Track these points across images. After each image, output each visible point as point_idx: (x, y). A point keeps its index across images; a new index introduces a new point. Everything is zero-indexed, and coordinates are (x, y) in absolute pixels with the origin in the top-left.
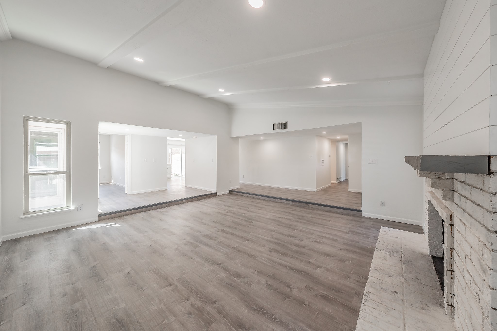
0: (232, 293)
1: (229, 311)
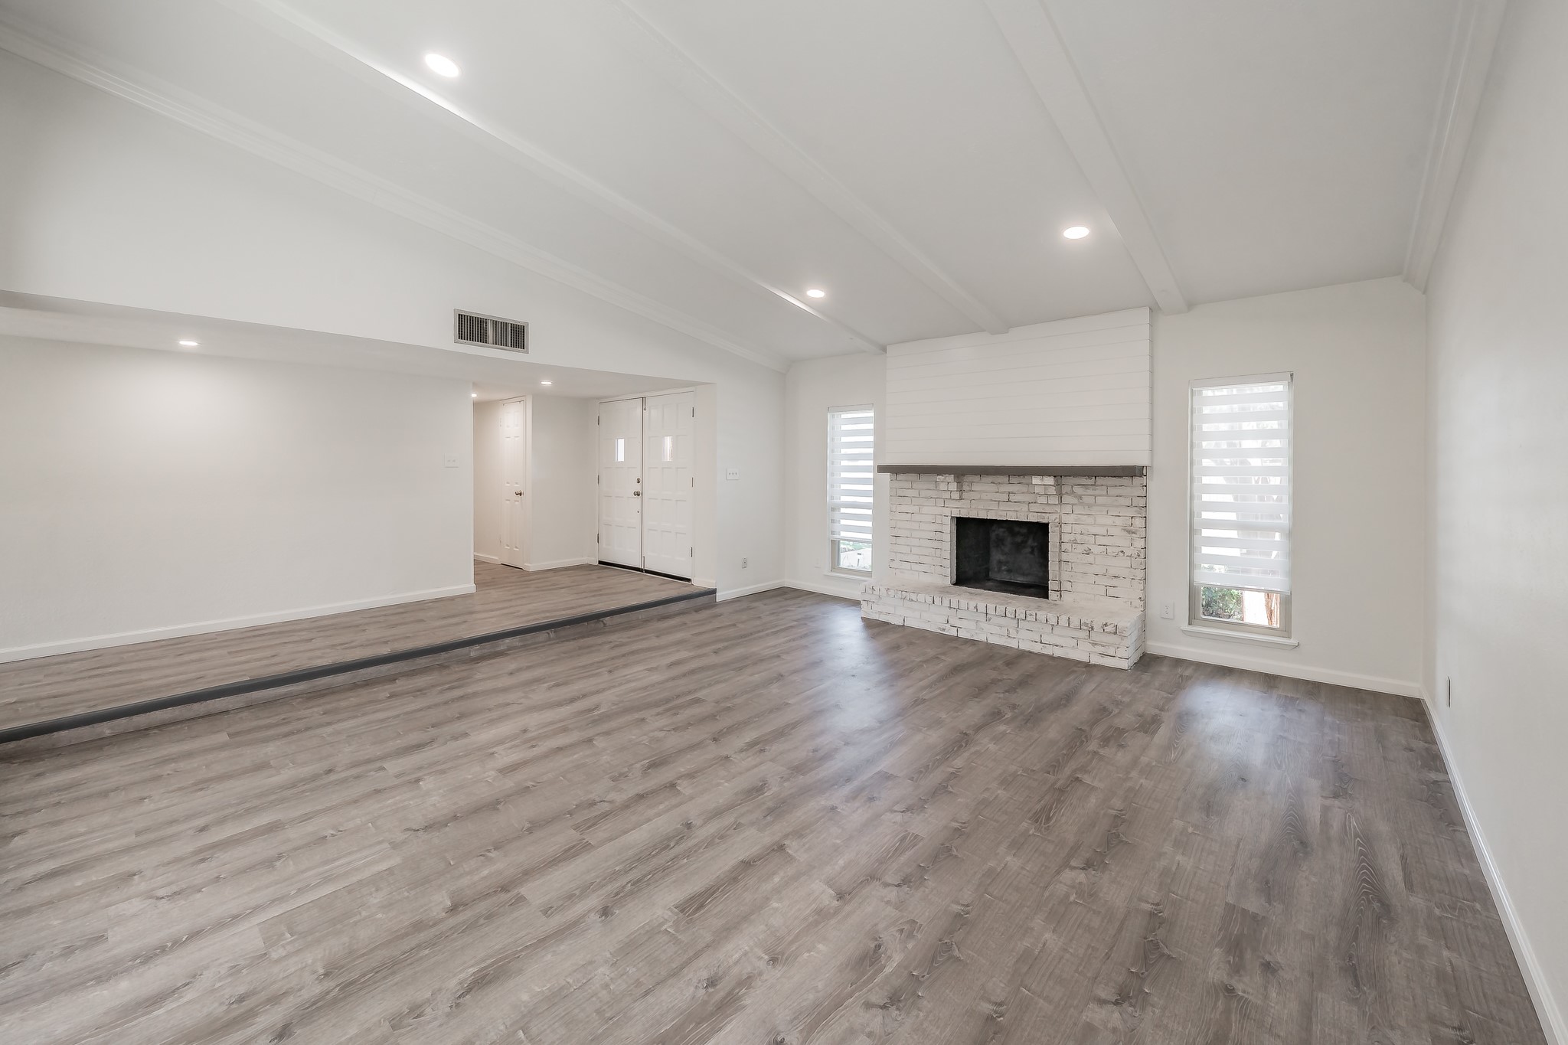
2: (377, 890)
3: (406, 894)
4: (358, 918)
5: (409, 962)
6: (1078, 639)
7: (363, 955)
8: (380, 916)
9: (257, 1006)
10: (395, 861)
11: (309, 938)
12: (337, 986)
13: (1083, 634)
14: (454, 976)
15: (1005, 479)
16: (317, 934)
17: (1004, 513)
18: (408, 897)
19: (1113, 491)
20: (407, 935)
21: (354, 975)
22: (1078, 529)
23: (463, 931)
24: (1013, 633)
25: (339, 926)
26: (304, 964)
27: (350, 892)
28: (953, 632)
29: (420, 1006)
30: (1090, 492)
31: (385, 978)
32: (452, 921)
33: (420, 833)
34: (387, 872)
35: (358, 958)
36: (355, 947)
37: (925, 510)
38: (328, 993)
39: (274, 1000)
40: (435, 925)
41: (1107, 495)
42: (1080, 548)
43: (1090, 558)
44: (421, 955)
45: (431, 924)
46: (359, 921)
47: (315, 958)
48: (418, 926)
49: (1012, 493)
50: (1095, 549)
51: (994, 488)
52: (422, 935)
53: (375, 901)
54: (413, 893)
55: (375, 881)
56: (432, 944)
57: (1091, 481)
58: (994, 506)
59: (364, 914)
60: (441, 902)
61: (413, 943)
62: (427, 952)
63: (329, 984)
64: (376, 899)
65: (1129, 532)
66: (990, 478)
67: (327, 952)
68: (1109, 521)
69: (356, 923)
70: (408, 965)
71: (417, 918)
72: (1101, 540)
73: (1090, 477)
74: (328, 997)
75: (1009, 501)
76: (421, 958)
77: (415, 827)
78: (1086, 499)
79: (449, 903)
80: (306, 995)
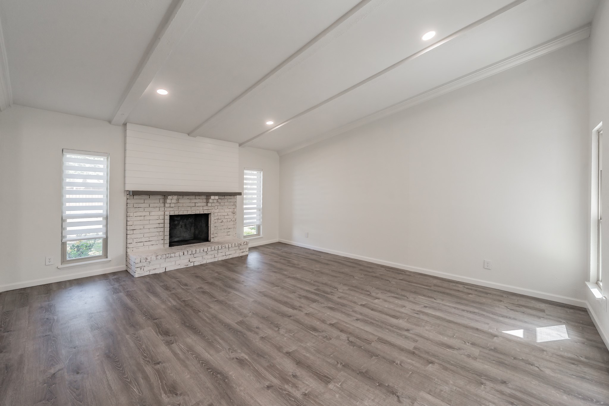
0: (243, 398)
1: (251, 375)
2: (442, 391)
3: (436, 380)
4: (458, 389)
5: (458, 365)
6: (236, 250)
7: (467, 378)
8: (451, 382)
9: (508, 396)
10: (423, 394)
11: (478, 400)
12: (482, 378)
13: (237, 248)
14: (453, 353)
15: (194, 197)
16: (475, 398)
17: (195, 211)
18: (437, 378)
19: (229, 200)
20: (451, 370)
21: (475, 376)
22: (219, 214)
23: (438, 357)
24: (216, 255)
25: (466, 393)
26: (486, 393)
27: (450, 401)
28: (192, 265)
29: (467, 356)
30: (223, 201)
31: (468, 368)
32: (437, 361)
33: (398, 394)
34: (431, 393)
35: (470, 379)
36: (468, 382)
37: (153, 214)
38: (486, 379)
39: (502, 393)
40: (441, 365)
41: (228, 202)
42: (220, 221)
43: (223, 224)
44: (454, 363)
45: (442, 366)
46: (458, 387)
47: (481, 392)
48: (446, 369)
49: (196, 203)
50: (224, 220)
51: (188, 201)
52: (447, 366)
53: (447, 388)
54: (434, 378)
55: (439, 395)
56: (449, 363)
57: (223, 197)
58: (189, 209)
59: (455, 388)
60: (431, 367)
61: (452, 367)
62: (452, 362)
63: (484, 381)
64: (446, 388)
65: (233, 213)
66: (188, 197)
67: (477, 389)
68: (228, 210)
69: (460, 388)
70: (459, 364)
71: (443, 371)
72: (226, 217)
73: (223, 196)
74: (486, 378)
75: (195, 206)
76: (455, 362)
77: (396, 399)
78: (222, 204)
79: (430, 365)
80: (492, 385)
